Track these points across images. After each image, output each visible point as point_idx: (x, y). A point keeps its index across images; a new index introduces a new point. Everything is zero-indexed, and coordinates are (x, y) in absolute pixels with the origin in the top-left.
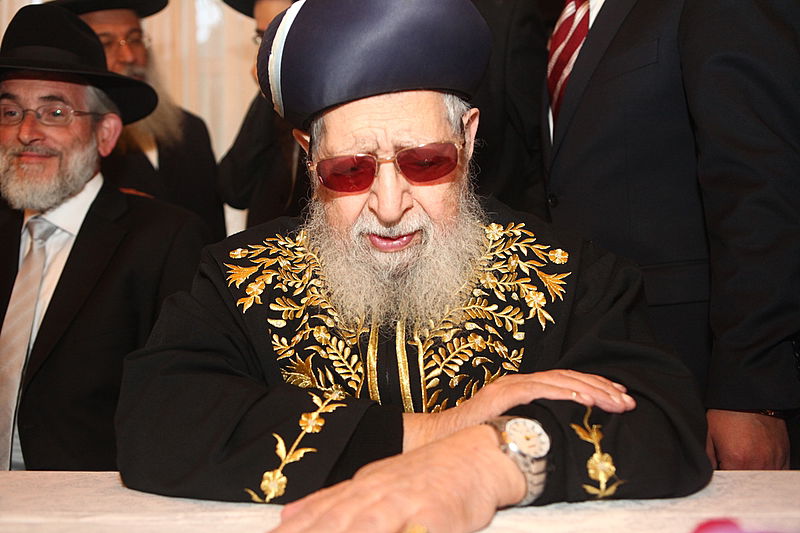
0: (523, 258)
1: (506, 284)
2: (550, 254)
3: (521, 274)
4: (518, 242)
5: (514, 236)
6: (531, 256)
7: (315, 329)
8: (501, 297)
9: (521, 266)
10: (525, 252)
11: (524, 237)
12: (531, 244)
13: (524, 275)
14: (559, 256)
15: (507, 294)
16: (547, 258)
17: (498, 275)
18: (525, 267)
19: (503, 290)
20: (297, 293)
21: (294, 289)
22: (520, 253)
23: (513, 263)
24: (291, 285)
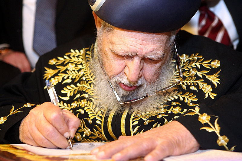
0: (199, 70)
1: (188, 82)
3: (198, 78)
6: (203, 68)
8: (185, 88)
9: (198, 74)
10: (199, 66)
13: (200, 78)
15: (188, 86)
16: (210, 66)
18: (200, 74)
19: (186, 84)
20: (76, 81)
21: (75, 78)
22: (197, 68)
23: (193, 72)
24: (74, 78)
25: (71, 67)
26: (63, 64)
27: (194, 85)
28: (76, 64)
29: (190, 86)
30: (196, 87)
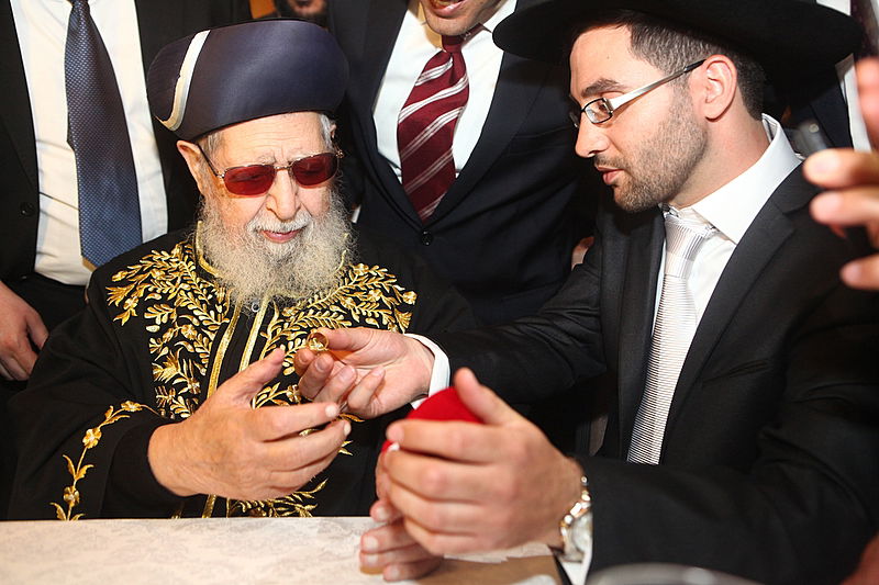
1: (363, 310)
2: (405, 296)
3: (382, 306)
4: (382, 281)
5: (378, 276)
6: (392, 294)
7: (183, 327)
8: (356, 318)
9: (384, 300)
10: (387, 289)
11: (387, 278)
12: (393, 284)
13: (387, 308)
14: (410, 298)
15: (363, 316)
17: (357, 301)
19: (358, 312)
20: (170, 297)
21: (168, 294)
22: (383, 289)
23: (375, 296)
24: (164, 292)
25: (157, 275)
26: (141, 272)
27: (373, 316)
28: (166, 272)
29: (367, 316)
30: (376, 319)
